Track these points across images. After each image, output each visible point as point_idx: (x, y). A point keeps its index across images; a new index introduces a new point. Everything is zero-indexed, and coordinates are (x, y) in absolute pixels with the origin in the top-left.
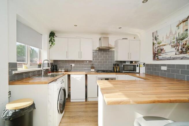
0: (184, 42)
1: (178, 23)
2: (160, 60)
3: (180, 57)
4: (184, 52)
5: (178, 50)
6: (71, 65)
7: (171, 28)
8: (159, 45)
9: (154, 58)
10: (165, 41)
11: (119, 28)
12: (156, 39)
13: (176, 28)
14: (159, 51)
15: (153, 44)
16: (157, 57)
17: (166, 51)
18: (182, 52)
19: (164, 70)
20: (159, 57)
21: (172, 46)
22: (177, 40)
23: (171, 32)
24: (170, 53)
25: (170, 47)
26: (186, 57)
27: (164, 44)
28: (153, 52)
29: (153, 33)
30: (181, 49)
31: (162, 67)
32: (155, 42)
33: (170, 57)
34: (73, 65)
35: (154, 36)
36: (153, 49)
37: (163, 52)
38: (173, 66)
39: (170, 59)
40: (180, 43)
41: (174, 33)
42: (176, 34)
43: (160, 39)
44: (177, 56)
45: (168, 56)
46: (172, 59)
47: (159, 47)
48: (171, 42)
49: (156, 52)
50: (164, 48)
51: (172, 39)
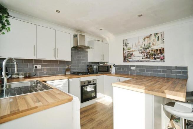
0: (148, 50)
1: (144, 37)
2: (130, 62)
3: (146, 61)
4: (148, 57)
5: (144, 56)
6: (36, 67)
7: (139, 40)
8: (129, 50)
9: (124, 61)
10: (134, 48)
11: (100, 30)
12: (126, 46)
13: (143, 41)
14: (129, 55)
15: (124, 49)
16: (127, 59)
17: (135, 56)
18: (147, 57)
19: (133, 70)
20: (129, 60)
21: (140, 52)
22: (143, 49)
23: (139, 43)
24: (138, 57)
25: (139, 53)
26: (150, 61)
27: (134, 50)
28: (123, 56)
29: (123, 40)
30: (146, 55)
31: (131, 67)
32: (125, 47)
33: (139, 60)
34: (39, 67)
35: (124, 43)
36: (123, 53)
37: (132, 56)
38: (140, 66)
39: (138, 62)
40: (146, 51)
41: (141, 43)
42: (142, 44)
43: (130, 45)
44: (144, 60)
45: (137, 60)
46: (140, 62)
47: (129, 52)
48: (139, 50)
49: (126, 56)
50: (134, 53)
51: (140, 48)
